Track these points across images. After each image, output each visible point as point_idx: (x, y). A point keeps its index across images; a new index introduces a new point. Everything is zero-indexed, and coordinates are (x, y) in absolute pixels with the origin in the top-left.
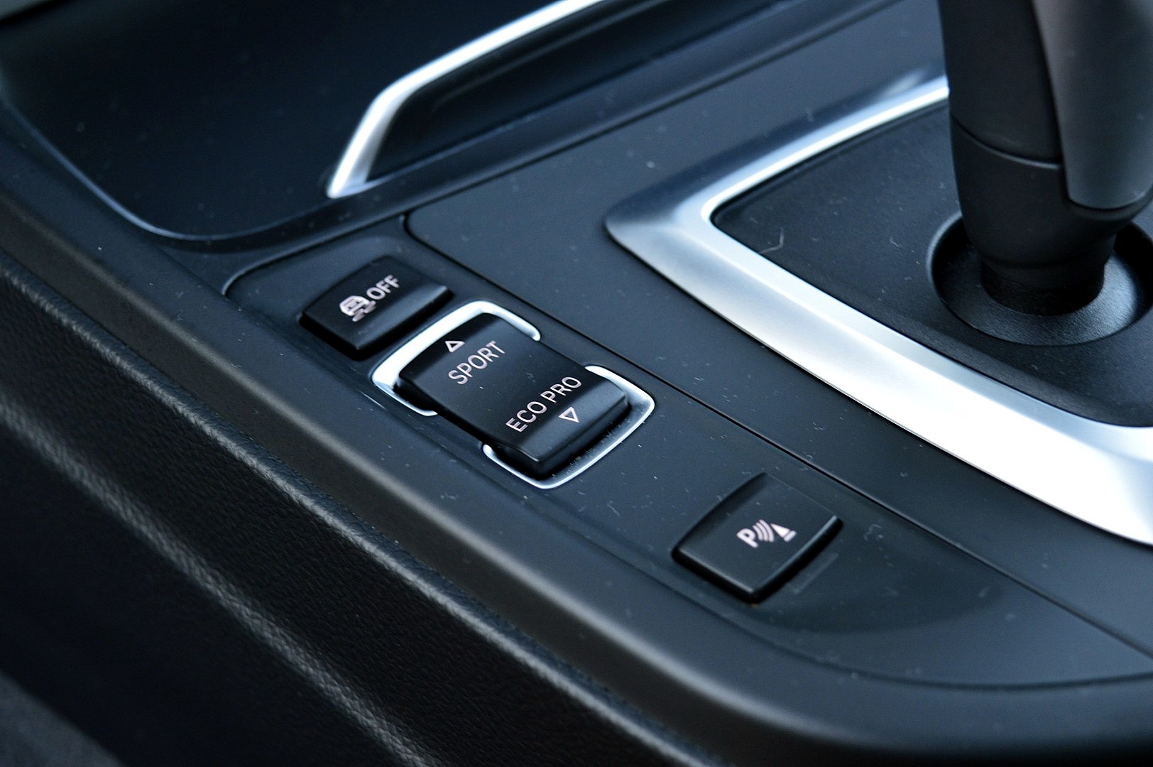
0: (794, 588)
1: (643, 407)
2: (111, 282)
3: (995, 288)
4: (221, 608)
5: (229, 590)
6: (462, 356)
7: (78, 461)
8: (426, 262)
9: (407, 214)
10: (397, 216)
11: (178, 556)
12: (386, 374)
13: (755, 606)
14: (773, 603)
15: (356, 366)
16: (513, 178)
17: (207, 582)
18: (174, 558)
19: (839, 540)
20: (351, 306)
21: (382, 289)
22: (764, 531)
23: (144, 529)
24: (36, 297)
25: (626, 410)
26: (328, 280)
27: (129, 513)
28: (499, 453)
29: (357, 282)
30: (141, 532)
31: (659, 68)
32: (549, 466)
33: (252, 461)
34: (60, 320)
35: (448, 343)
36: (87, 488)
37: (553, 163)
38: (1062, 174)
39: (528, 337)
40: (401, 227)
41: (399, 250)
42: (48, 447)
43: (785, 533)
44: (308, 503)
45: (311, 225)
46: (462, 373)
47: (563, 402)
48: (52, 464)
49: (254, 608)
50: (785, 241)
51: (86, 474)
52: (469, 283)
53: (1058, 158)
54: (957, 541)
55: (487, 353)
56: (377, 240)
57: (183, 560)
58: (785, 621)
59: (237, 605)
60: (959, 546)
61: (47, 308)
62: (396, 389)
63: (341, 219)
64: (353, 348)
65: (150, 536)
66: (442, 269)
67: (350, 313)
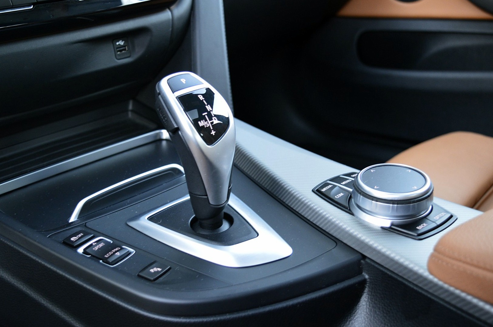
0: (161, 279)
1: (133, 252)
2: (22, 236)
3: (202, 227)
4: (45, 307)
5: (47, 302)
6: (96, 245)
7: (14, 279)
8: (89, 231)
9: (86, 223)
10: (84, 223)
11: (35, 296)
12: (81, 250)
13: (153, 282)
14: (157, 281)
15: (74, 249)
16: (108, 216)
17: (42, 301)
18: (34, 297)
19: (170, 271)
20: (73, 239)
21: (80, 236)
22: (155, 269)
23: (28, 292)
24: (6, 242)
25: (130, 253)
26: (68, 235)
27: (25, 289)
28: (103, 261)
29: (75, 235)
30: (27, 292)
31: (139, 196)
32: (113, 263)
33: (52, 268)
34: (11, 246)
35: (93, 244)
36: (15, 285)
37: (116, 213)
38: (208, 198)
39: (110, 242)
40: (84, 225)
41: (84, 229)
42: (7, 277)
43: (159, 269)
44: (64, 274)
45: (65, 226)
46: (96, 248)
47: (116, 252)
48: (8, 281)
49: (52, 305)
50: (161, 222)
51: (15, 281)
52: (98, 234)
53: (207, 195)
54: (193, 268)
55: (101, 245)
56: (79, 228)
57: (37, 297)
58: (159, 284)
59: (48, 305)
60: (193, 269)
61: (8, 244)
62: (83, 253)
63: (72, 225)
64: (73, 246)
65: (29, 293)
66: (92, 232)
67: (73, 240)
